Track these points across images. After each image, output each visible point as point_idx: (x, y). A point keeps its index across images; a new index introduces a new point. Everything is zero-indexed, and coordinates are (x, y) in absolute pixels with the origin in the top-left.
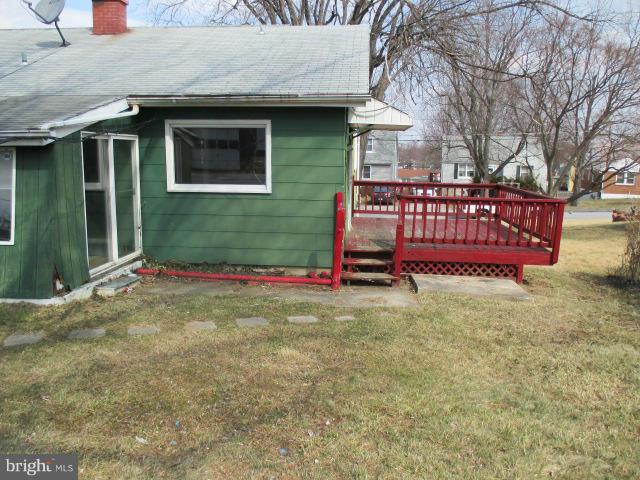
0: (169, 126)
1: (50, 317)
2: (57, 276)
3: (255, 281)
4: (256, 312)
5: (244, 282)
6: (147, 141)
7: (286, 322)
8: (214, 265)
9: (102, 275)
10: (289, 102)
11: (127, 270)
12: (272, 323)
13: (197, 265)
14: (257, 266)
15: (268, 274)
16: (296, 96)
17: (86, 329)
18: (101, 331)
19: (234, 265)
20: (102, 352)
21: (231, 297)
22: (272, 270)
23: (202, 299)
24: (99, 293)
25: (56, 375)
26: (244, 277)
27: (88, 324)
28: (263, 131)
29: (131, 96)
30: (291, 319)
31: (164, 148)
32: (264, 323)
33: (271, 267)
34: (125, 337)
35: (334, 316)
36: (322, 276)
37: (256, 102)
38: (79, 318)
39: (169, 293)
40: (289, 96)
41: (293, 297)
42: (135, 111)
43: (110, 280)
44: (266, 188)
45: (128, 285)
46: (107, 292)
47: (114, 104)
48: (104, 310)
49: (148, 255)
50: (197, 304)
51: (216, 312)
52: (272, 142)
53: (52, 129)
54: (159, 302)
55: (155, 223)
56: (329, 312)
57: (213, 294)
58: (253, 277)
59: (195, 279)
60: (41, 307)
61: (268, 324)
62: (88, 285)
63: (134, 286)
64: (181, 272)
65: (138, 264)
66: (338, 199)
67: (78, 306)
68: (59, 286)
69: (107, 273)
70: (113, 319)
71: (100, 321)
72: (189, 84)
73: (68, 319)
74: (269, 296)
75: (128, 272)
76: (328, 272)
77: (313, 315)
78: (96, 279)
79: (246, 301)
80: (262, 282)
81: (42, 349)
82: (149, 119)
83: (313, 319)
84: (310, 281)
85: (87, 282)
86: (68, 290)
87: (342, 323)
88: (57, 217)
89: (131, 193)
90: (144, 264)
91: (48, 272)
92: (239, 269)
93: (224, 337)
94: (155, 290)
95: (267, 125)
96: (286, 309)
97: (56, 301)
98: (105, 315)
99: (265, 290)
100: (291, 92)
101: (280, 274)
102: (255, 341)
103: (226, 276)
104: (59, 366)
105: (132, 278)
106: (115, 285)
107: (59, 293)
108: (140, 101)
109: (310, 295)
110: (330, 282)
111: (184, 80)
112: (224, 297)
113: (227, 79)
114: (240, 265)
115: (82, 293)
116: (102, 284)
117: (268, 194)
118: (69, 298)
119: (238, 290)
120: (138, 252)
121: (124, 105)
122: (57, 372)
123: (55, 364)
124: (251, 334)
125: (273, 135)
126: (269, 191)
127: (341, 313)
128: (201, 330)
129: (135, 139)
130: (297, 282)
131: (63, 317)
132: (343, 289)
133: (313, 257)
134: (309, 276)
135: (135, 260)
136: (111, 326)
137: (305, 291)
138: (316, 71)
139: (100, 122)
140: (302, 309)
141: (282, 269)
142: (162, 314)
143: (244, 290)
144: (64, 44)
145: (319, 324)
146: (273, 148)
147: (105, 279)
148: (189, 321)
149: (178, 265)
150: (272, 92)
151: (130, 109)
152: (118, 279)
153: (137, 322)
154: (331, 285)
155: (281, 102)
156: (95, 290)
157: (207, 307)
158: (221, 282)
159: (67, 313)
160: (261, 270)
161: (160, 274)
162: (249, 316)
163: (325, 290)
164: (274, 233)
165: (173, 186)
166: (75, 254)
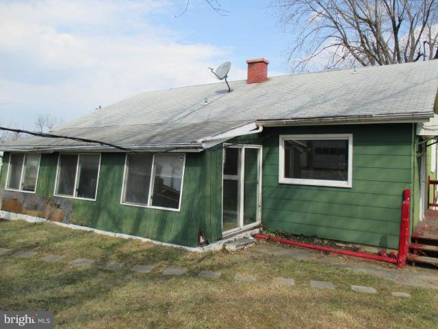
0: (282, 139)
1: (193, 260)
2: (201, 234)
3: (334, 252)
4: (327, 278)
5: (327, 252)
6: (267, 149)
7: (350, 289)
8: (308, 237)
9: (231, 236)
10: (366, 121)
11: (248, 234)
12: (337, 288)
13: (296, 236)
14: (339, 242)
15: (347, 248)
16: (371, 116)
17: (210, 271)
18: (218, 274)
19: (322, 239)
20: (213, 289)
21: (313, 262)
22: (350, 246)
23: (291, 261)
24: (227, 248)
25: (182, 299)
26: (327, 249)
27: (212, 268)
28: (347, 142)
29: (258, 120)
30: (354, 287)
31: (278, 153)
32: (330, 287)
33: (349, 243)
34: (231, 281)
35: (392, 290)
36: (391, 256)
37: (340, 122)
38: (208, 263)
39: (270, 254)
40: (365, 116)
41: (361, 269)
42: (261, 130)
43: (235, 240)
44: (348, 184)
45: (245, 245)
46: (231, 247)
47: (246, 126)
48: (225, 259)
49: (264, 225)
50: (285, 264)
51: (298, 272)
52: (353, 150)
53: (203, 142)
54: (261, 260)
55: (269, 204)
56: (388, 287)
57: (300, 258)
58: (333, 249)
59: (292, 245)
60: (190, 252)
61: (333, 289)
62: (220, 242)
63: (251, 245)
64: (285, 239)
65: (257, 231)
66: (406, 195)
67: (211, 254)
68: (202, 240)
69: (234, 235)
70: (228, 267)
71: (220, 267)
72: (296, 111)
73: (202, 262)
74: (341, 266)
75: (249, 235)
76: (396, 252)
77: (374, 287)
78: (226, 238)
79: (322, 267)
80: (341, 254)
81: (181, 280)
82: (269, 134)
83: (373, 290)
84: (379, 258)
85: (220, 239)
86: (207, 243)
87: (396, 298)
88: (204, 197)
89: (256, 183)
90: (260, 231)
91: (196, 231)
92: (326, 242)
93: (296, 293)
94: (263, 251)
95: (350, 137)
96: (353, 279)
97: (198, 250)
98: (225, 263)
99: (341, 260)
100: (367, 113)
101: (356, 250)
102: (319, 301)
103: (314, 247)
104: (185, 293)
105: (250, 240)
106: (237, 243)
107: (201, 245)
108: (264, 123)
109: (377, 270)
110: (395, 262)
111: (293, 108)
112: (307, 262)
113: (322, 106)
114: (327, 239)
115: (216, 246)
116: (229, 242)
117: (350, 188)
118: (206, 248)
119: (320, 258)
120: (258, 222)
121: (253, 126)
122: (182, 297)
123: (184, 292)
124: (318, 294)
125: (354, 145)
126: (350, 185)
127: (399, 290)
128: (283, 285)
129: (260, 148)
130: (368, 258)
131: (200, 261)
132: (407, 269)
133: (384, 239)
134: (379, 254)
135: (255, 228)
136: (225, 271)
137: (374, 266)
138: (391, 96)
139: (237, 137)
140: (365, 280)
141: (358, 246)
142: (260, 268)
143: (326, 258)
144: (230, 91)
145: (376, 295)
146: (354, 154)
147: (232, 239)
148: (276, 276)
149: (283, 234)
150: (352, 114)
151: (258, 128)
152: (240, 240)
153: (242, 271)
154: (397, 264)
155: (359, 121)
156: (224, 245)
157: (292, 268)
158: (310, 250)
159: (203, 259)
160: (341, 245)
161: (269, 239)
162: (322, 280)
163: (391, 268)
164: (351, 217)
165: (282, 179)
166: (214, 220)
